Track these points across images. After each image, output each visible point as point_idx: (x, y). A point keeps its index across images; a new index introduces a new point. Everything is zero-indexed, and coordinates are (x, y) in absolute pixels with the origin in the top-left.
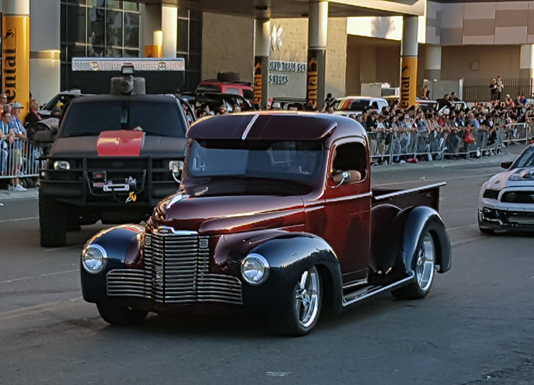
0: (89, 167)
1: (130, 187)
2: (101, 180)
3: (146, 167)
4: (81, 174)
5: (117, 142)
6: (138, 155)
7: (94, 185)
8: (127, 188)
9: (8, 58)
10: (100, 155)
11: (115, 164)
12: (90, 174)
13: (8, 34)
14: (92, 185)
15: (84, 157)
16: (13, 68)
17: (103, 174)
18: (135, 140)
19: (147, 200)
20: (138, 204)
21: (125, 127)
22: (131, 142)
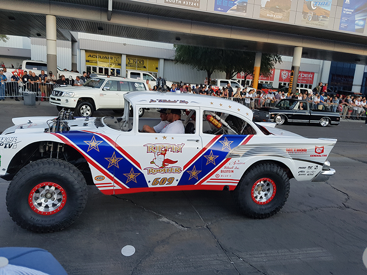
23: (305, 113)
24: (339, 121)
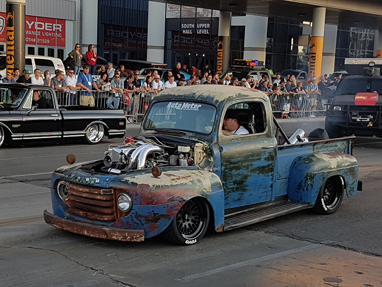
0: (350, 109)
1: (370, 119)
2: (356, 116)
3: (378, 110)
4: (346, 112)
5: (365, 98)
6: (374, 105)
7: (352, 118)
8: (368, 120)
9: (313, 57)
10: (356, 104)
11: (363, 108)
12: (351, 113)
13: (313, 46)
14: (351, 118)
15: (349, 105)
16: (314, 61)
17: (357, 113)
18: (373, 97)
19: (378, 126)
20: (373, 127)
21: (369, 91)
22: (371, 98)
23: (49, 115)
24: (124, 127)
